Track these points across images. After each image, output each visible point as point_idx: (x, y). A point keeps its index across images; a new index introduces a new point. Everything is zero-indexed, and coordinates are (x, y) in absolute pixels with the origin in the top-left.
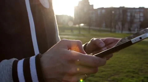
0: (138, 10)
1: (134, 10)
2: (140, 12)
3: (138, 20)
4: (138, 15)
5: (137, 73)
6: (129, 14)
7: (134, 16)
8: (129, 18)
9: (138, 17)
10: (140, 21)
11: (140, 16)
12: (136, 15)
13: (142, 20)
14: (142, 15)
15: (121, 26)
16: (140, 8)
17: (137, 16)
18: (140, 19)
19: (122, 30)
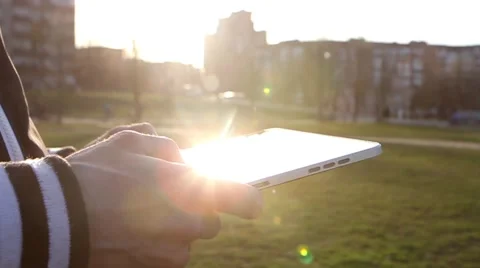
0: (406, 51)
1: (394, 52)
2: (413, 57)
3: (407, 83)
4: (407, 66)
5: (381, 236)
6: (378, 63)
7: (395, 71)
8: (377, 75)
9: (407, 73)
10: (413, 86)
11: (413, 71)
12: (400, 66)
13: (418, 82)
14: (418, 65)
15: (352, 101)
16: (413, 45)
17: (405, 69)
18: (412, 78)
19: (356, 114)
